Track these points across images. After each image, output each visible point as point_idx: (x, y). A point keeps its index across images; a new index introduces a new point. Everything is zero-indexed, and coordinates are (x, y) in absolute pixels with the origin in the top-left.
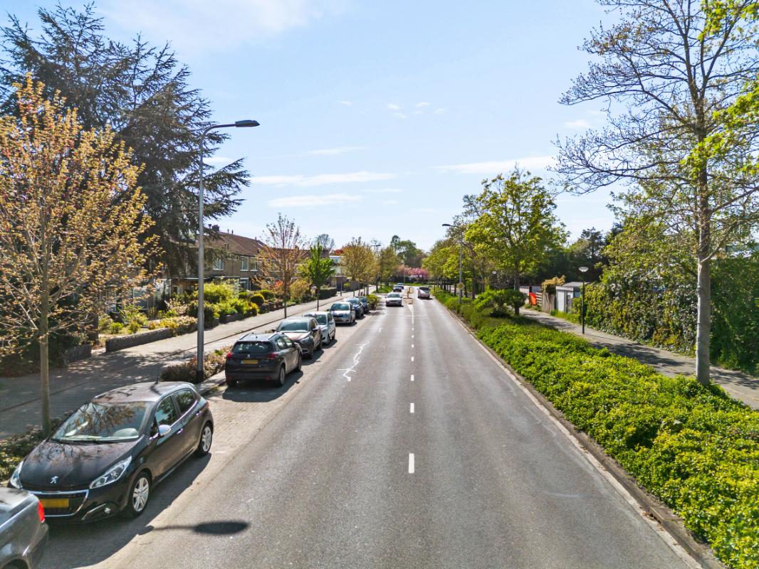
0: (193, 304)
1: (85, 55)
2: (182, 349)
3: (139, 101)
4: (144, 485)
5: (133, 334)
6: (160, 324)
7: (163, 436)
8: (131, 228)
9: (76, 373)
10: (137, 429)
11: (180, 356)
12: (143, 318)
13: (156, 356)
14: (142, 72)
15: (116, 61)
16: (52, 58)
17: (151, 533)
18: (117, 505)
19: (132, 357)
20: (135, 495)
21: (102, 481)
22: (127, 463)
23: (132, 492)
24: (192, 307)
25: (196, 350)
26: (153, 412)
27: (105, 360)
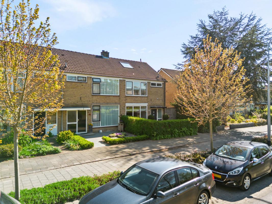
0: (264, 114)
1: (222, 25)
2: (260, 132)
3: (242, 36)
4: (248, 180)
5: (239, 124)
6: (250, 121)
7: (255, 163)
8: (240, 83)
9: (220, 135)
10: (245, 157)
11: (259, 134)
12: (243, 118)
13: (249, 133)
14: (243, 25)
15: (233, 24)
16: (212, 29)
17: (252, 199)
18: (238, 184)
19: (240, 132)
20: (245, 182)
21: (232, 173)
22: (241, 169)
23: (244, 181)
24: (264, 115)
25: (267, 132)
26: (251, 152)
27: (230, 132)
